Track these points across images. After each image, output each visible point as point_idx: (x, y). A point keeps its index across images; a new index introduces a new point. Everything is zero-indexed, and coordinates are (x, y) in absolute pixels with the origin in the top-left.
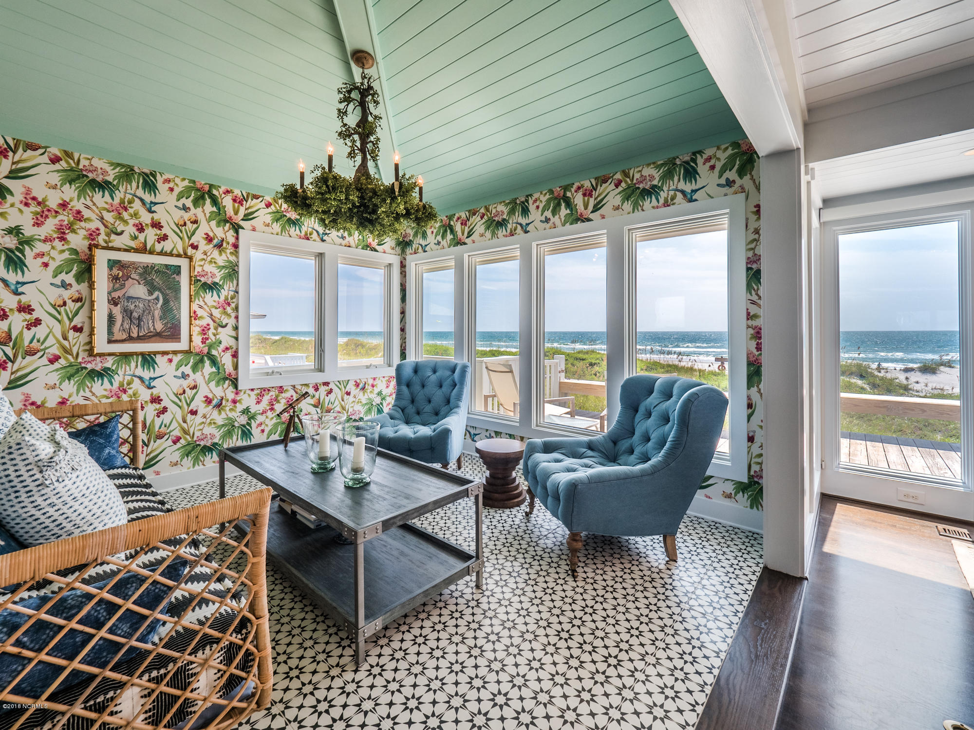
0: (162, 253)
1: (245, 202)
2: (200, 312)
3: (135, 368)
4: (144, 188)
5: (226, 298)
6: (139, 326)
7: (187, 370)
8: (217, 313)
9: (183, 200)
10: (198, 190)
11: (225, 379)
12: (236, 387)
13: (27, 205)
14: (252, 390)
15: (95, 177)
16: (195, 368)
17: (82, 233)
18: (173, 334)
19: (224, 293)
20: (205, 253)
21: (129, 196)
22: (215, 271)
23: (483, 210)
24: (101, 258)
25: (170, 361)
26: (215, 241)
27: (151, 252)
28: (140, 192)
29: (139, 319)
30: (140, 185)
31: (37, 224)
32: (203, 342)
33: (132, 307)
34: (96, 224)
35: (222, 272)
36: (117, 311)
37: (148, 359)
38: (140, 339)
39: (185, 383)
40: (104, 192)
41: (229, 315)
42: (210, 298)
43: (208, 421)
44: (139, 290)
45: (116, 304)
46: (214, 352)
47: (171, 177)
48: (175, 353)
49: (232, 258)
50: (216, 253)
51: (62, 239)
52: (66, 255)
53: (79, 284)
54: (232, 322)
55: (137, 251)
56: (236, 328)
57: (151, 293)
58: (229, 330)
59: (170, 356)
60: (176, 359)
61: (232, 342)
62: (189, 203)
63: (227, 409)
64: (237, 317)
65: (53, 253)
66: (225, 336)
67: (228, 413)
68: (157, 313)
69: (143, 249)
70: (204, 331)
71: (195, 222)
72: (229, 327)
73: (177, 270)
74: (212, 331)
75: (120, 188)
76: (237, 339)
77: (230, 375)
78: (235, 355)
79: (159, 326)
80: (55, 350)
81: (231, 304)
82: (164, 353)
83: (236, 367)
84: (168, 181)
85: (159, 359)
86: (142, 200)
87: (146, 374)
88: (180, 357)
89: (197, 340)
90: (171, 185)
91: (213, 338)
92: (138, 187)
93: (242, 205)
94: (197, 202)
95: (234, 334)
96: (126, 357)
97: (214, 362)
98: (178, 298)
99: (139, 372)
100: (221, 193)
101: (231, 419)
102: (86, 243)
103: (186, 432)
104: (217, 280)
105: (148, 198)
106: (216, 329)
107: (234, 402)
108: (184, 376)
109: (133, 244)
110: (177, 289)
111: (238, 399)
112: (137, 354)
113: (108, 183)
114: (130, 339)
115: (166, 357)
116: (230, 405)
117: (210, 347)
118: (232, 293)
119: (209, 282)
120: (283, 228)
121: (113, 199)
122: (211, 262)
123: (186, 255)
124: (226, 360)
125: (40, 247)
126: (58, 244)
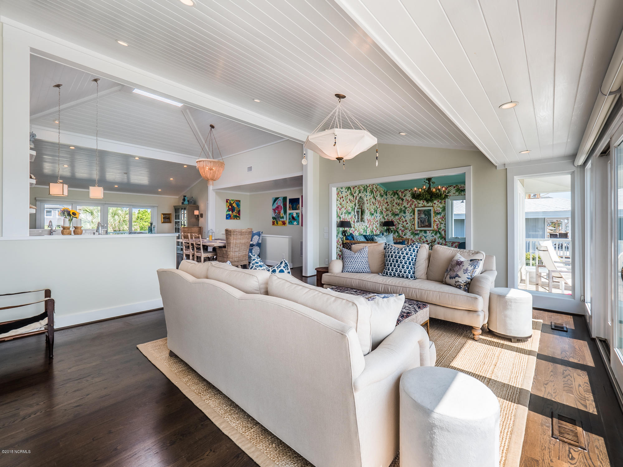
0: (428, 207)
2: (436, 220)
3: (423, 233)
5: (443, 216)
6: (423, 224)
7: (433, 235)
8: (440, 220)
11: (443, 238)
12: (445, 240)
13: (406, 201)
14: (450, 242)
16: (435, 235)
17: (414, 205)
18: (430, 226)
19: (442, 215)
20: (437, 205)
22: (440, 209)
24: (416, 209)
25: (430, 232)
26: (440, 201)
27: (426, 207)
29: (423, 222)
31: (407, 205)
32: (437, 228)
33: (422, 220)
34: (416, 203)
35: (442, 209)
36: (419, 220)
37: (425, 232)
38: (423, 227)
39: (433, 238)
41: (444, 221)
42: (439, 216)
44: (423, 216)
45: (419, 219)
46: (440, 231)
48: (431, 230)
49: (444, 205)
50: (440, 204)
51: (411, 207)
52: (411, 210)
53: (413, 215)
54: (444, 222)
55: (422, 207)
56: (445, 224)
57: (425, 216)
58: (443, 225)
59: (430, 231)
60: (431, 232)
61: (444, 228)
64: (445, 221)
65: (410, 210)
66: (442, 226)
68: (427, 221)
69: (424, 206)
70: (437, 225)
72: (444, 224)
73: (430, 210)
74: (439, 225)
76: (445, 227)
77: (444, 237)
78: (445, 232)
79: (427, 224)
80: (410, 229)
81: (444, 218)
82: (428, 230)
83: (445, 235)
85: (427, 231)
87: (425, 235)
88: (432, 231)
89: (436, 227)
91: (439, 227)
95: (444, 226)
96: (421, 231)
97: (440, 233)
98: (431, 217)
99: (424, 234)
102: (414, 207)
104: (440, 211)
106: (440, 224)
108: (433, 236)
109: (422, 205)
110: (430, 215)
112: (424, 230)
114: (422, 227)
115: (429, 231)
117: (439, 229)
118: (444, 215)
119: (438, 212)
120: (459, 193)
122: (439, 207)
123: (433, 206)
124: (443, 233)
125: (408, 209)
126: (410, 208)
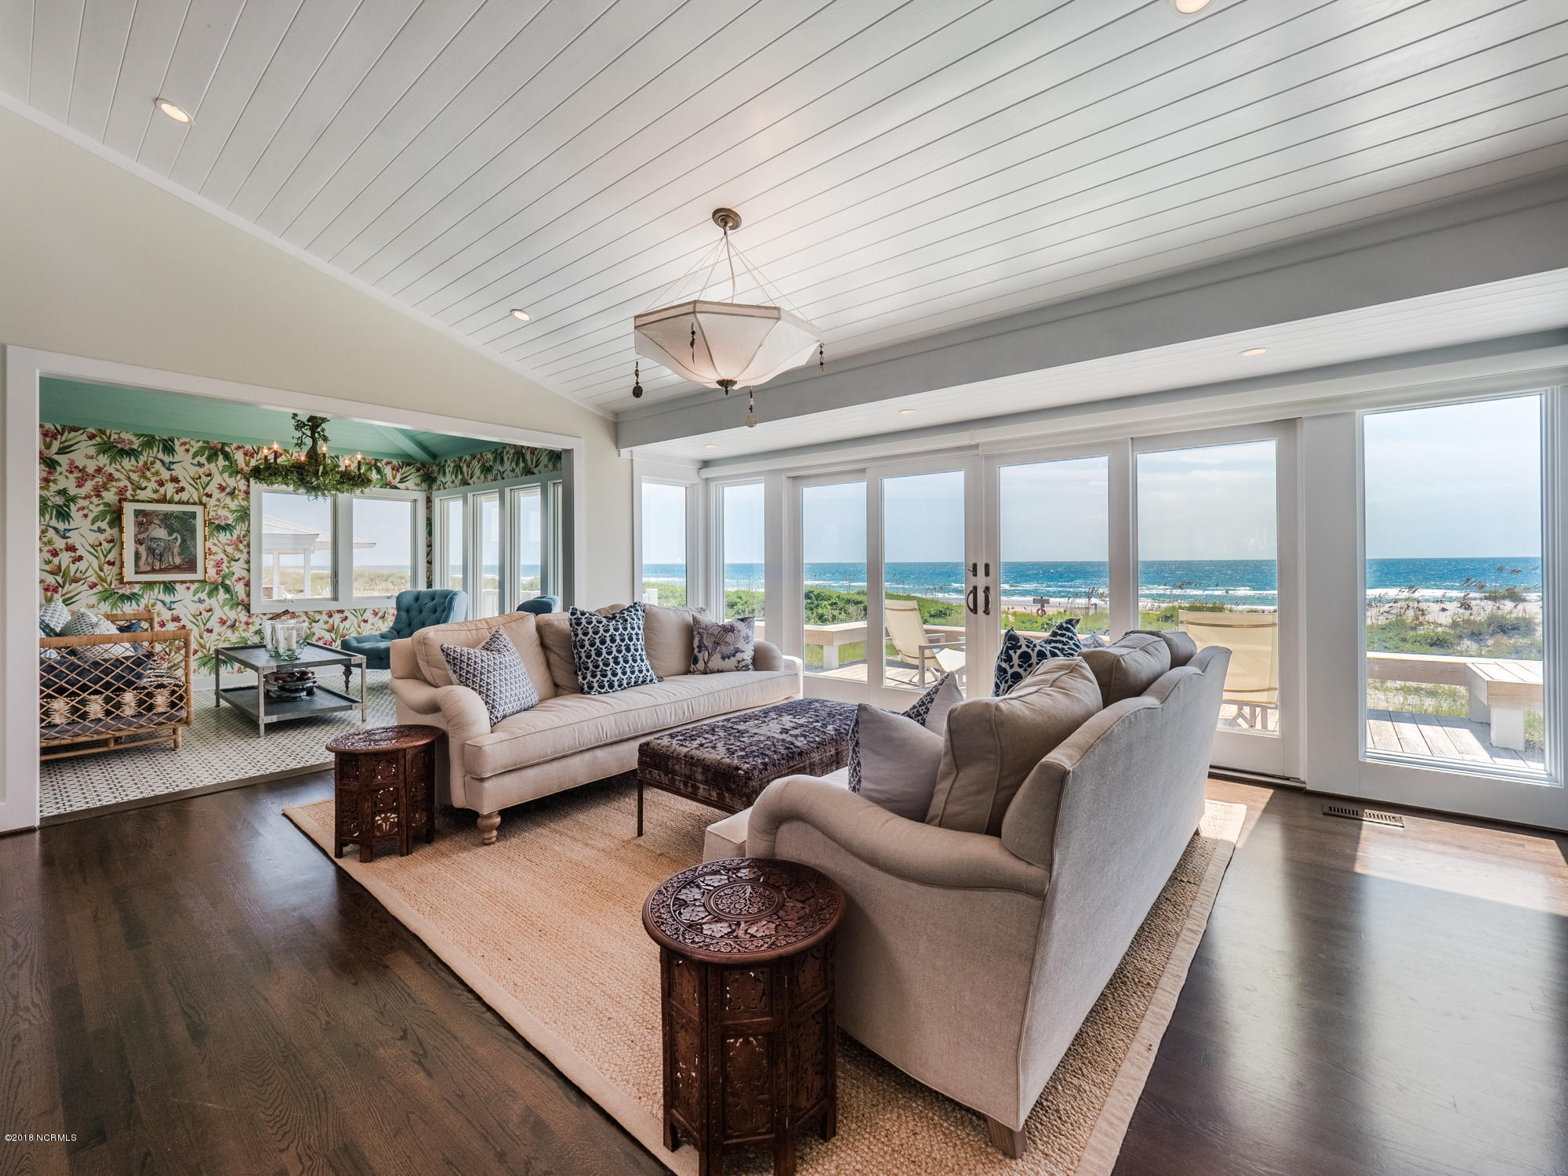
0: (180, 502)
1: (255, 455)
2: (214, 549)
3: (158, 593)
4: (164, 452)
5: (239, 537)
6: (160, 561)
7: (204, 596)
8: (229, 549)
9: (198, 458)
10: (212, 448)
11: (238, 604)
12: (249, 611)
13: (71, 472)
14: (264, 614)
15: (123, 447)
16: (210, 594)
17: (114, 490)
18: (191, 566)
19: (236, 533)
20: (219, 500)
21: (151, 459)
22: (228, 514)
23: (479, 456)
24: (129, 509)
25: (188, 588)
26: (228, 490)
27: (170, 502)
28: (160, 455)
29: (161, 555)
30: (160, 449)
31: (79, 486)
32: (217, 574)
33: (155, 546)
34: (125, 483)
35: (235, 515)
36: (142, 549)
37: (169, 587)
38: (161, 571)
39: (202, 607)
40: (130, 458)
41: (242, 551)
42: (224, 537)
43: (223, 638)
44: (161, 533)
45: (141, 544)
46: (227, 582)
47: (187, 440)
48: (192, 582)
49: (244, 503)
50: (228, 500)
51: (98, 496)
52: (101, 508)
53: (111, 529)
54: (244, 556)
55: (158, 501)
56: (248, 562)
57: (170, 534)
58: (241, 564)
59: (188, 585)
60: (194, 587)
61: (244, 574)
62: (203, 460)
63: (241, 629)
64: (249, 553)
65: (92, 507)
66: (238, 569)
67: (241, 632)
68: (176, 550)
69: (163, 500)
70: (218, 564)
71: (209, 475)
72: (242, 561)
73: (193, 515)
74: (226, 564)
75: (144, 453)
76: (249, 571)
77: (243, 601)
78: (247, 584)
79: (178, 561)
80: (94, 579)
81: (244, 542)
82: (183, 582)
83: (248, 595)
84: (184, 444)
85: (178, 586)
86: (162, 461)
87: (168, 599)
88: (196, 585)
89: (212, 572)
90: (187, 447)
91: (227, 570)
92: (158, 451)
93: (253, 457)
94: (210, 459)
95: (246, 566)
96: (150, 585)
97: (227, 589)
98: (194, 538)
99: (162, 596)
100: (233, 449)
101: (244, 638)
102: (117, 498)
103: (203, 647)
104: (230, 522)
105: (167, 459)
106: (229, 562)
107: (247, 624)
108: (201, 601)
109: (155, 496)
110: (193, 531)
111: (251, 621)
112: (159, 583)
113: (133, 450)
114: (153, 571)
115: (185, 585)
116: (243, 626)
117: (224, 578)
118: (243, 533)
119: (222, 524)
121: (138, 462)
122: (224, 507)
123: (201, 503)
124: (240, 589)
125: (82, 503)
126: (95, 500)
